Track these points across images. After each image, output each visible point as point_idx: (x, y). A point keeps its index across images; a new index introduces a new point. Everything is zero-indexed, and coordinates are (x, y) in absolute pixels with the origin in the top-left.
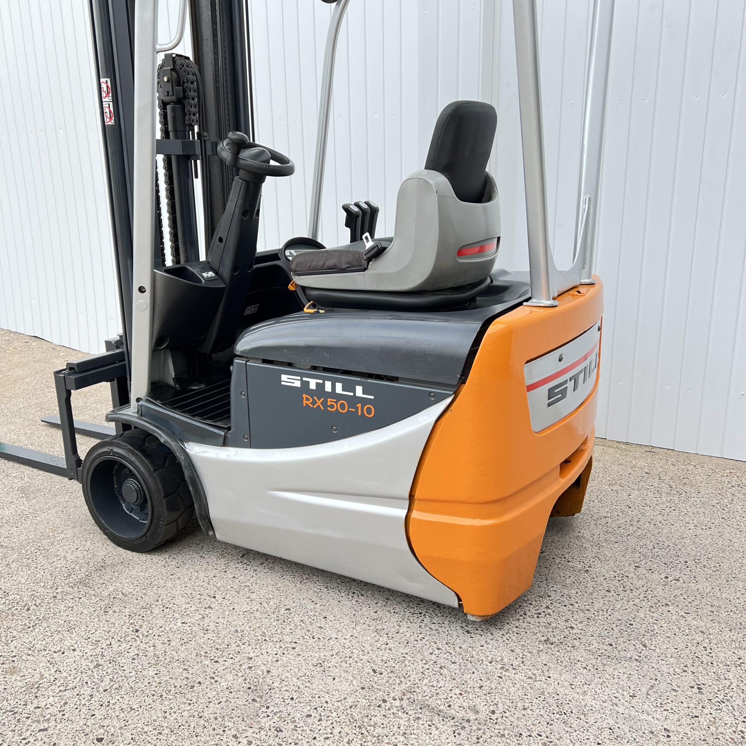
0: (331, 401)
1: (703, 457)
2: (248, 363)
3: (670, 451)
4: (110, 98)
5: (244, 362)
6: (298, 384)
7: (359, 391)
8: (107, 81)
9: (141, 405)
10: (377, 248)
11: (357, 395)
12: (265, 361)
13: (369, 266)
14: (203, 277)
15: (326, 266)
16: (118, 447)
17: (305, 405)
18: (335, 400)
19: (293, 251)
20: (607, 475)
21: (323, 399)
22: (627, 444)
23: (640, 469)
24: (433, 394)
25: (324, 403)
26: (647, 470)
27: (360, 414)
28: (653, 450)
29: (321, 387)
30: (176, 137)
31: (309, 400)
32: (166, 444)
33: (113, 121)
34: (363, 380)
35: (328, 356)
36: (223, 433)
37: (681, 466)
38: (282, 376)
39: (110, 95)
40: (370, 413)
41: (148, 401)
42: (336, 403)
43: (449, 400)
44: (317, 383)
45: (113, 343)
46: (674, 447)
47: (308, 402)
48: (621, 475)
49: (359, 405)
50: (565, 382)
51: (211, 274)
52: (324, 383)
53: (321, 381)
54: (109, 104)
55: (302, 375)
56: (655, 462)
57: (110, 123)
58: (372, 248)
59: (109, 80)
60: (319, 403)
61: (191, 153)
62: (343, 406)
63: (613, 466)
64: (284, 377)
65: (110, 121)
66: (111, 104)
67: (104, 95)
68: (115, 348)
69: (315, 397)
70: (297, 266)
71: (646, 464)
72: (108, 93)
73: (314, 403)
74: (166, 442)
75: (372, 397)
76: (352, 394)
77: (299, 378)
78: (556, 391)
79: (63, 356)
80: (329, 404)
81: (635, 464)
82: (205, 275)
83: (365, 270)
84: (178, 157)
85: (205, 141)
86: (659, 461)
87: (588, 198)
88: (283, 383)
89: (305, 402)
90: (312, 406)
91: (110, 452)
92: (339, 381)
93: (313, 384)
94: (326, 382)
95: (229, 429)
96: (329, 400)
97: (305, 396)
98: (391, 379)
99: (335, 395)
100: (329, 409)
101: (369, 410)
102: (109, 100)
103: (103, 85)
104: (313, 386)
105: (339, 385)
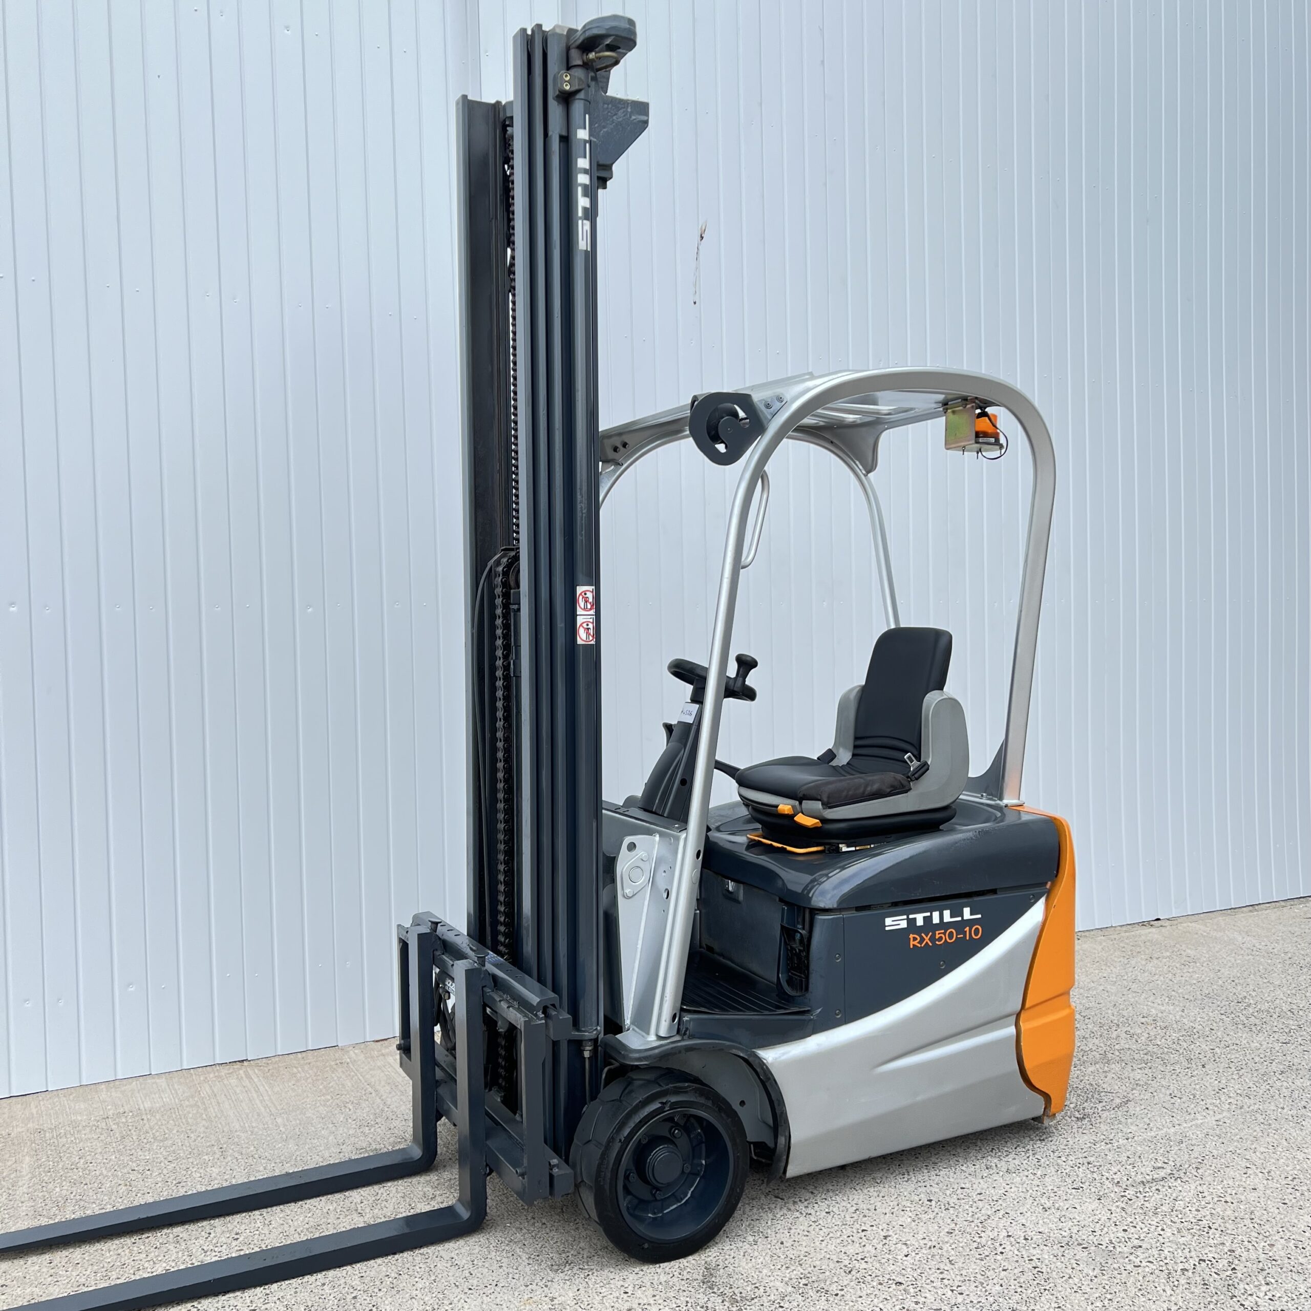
0: (939, 934)
2: (845, 917)
5: (840, 916)
6: (904, 924)
7: (967, 913)
9: (690, 1021)
11: (965, 918)
12: (858, 909)
13: (912, 786)
17: (911, 947)
18: (943, 931)
21: (930, 933)
24: (1031, 896)
25: (932, 939)
27: (968, 938)
29: (928, 920)
34: (970, 900)
40: (976, 934)
42: (944, 934)
43: (1044, 899)
44: (924, 918)
47: (916, 943)
49: (967, 929)
52: (931, 915)
53: (928, 914)
59: (594, 587)
60: (927, 939)
62: (950, 935)
64: (888, 921)
73: (923, 940)
75: (979, 916)
76: (959, 919)
77: (905, 917)
80: (937, 936)
83: (906, 792)
88: (887, 929)
89: (912, 943)
90: (919, 945)
91: (665, 1107)
92: (947, 908)
93: (920, 919)
94: (934, 913)
96: (937, 932)
97: (911, 936)
98: (994, 891)
99: (943, 925)
100: (937, 943)
101: (977, 931)
102: (592, 612)
103: (585, 594)
104: (920, 922)
105: (947, 913)
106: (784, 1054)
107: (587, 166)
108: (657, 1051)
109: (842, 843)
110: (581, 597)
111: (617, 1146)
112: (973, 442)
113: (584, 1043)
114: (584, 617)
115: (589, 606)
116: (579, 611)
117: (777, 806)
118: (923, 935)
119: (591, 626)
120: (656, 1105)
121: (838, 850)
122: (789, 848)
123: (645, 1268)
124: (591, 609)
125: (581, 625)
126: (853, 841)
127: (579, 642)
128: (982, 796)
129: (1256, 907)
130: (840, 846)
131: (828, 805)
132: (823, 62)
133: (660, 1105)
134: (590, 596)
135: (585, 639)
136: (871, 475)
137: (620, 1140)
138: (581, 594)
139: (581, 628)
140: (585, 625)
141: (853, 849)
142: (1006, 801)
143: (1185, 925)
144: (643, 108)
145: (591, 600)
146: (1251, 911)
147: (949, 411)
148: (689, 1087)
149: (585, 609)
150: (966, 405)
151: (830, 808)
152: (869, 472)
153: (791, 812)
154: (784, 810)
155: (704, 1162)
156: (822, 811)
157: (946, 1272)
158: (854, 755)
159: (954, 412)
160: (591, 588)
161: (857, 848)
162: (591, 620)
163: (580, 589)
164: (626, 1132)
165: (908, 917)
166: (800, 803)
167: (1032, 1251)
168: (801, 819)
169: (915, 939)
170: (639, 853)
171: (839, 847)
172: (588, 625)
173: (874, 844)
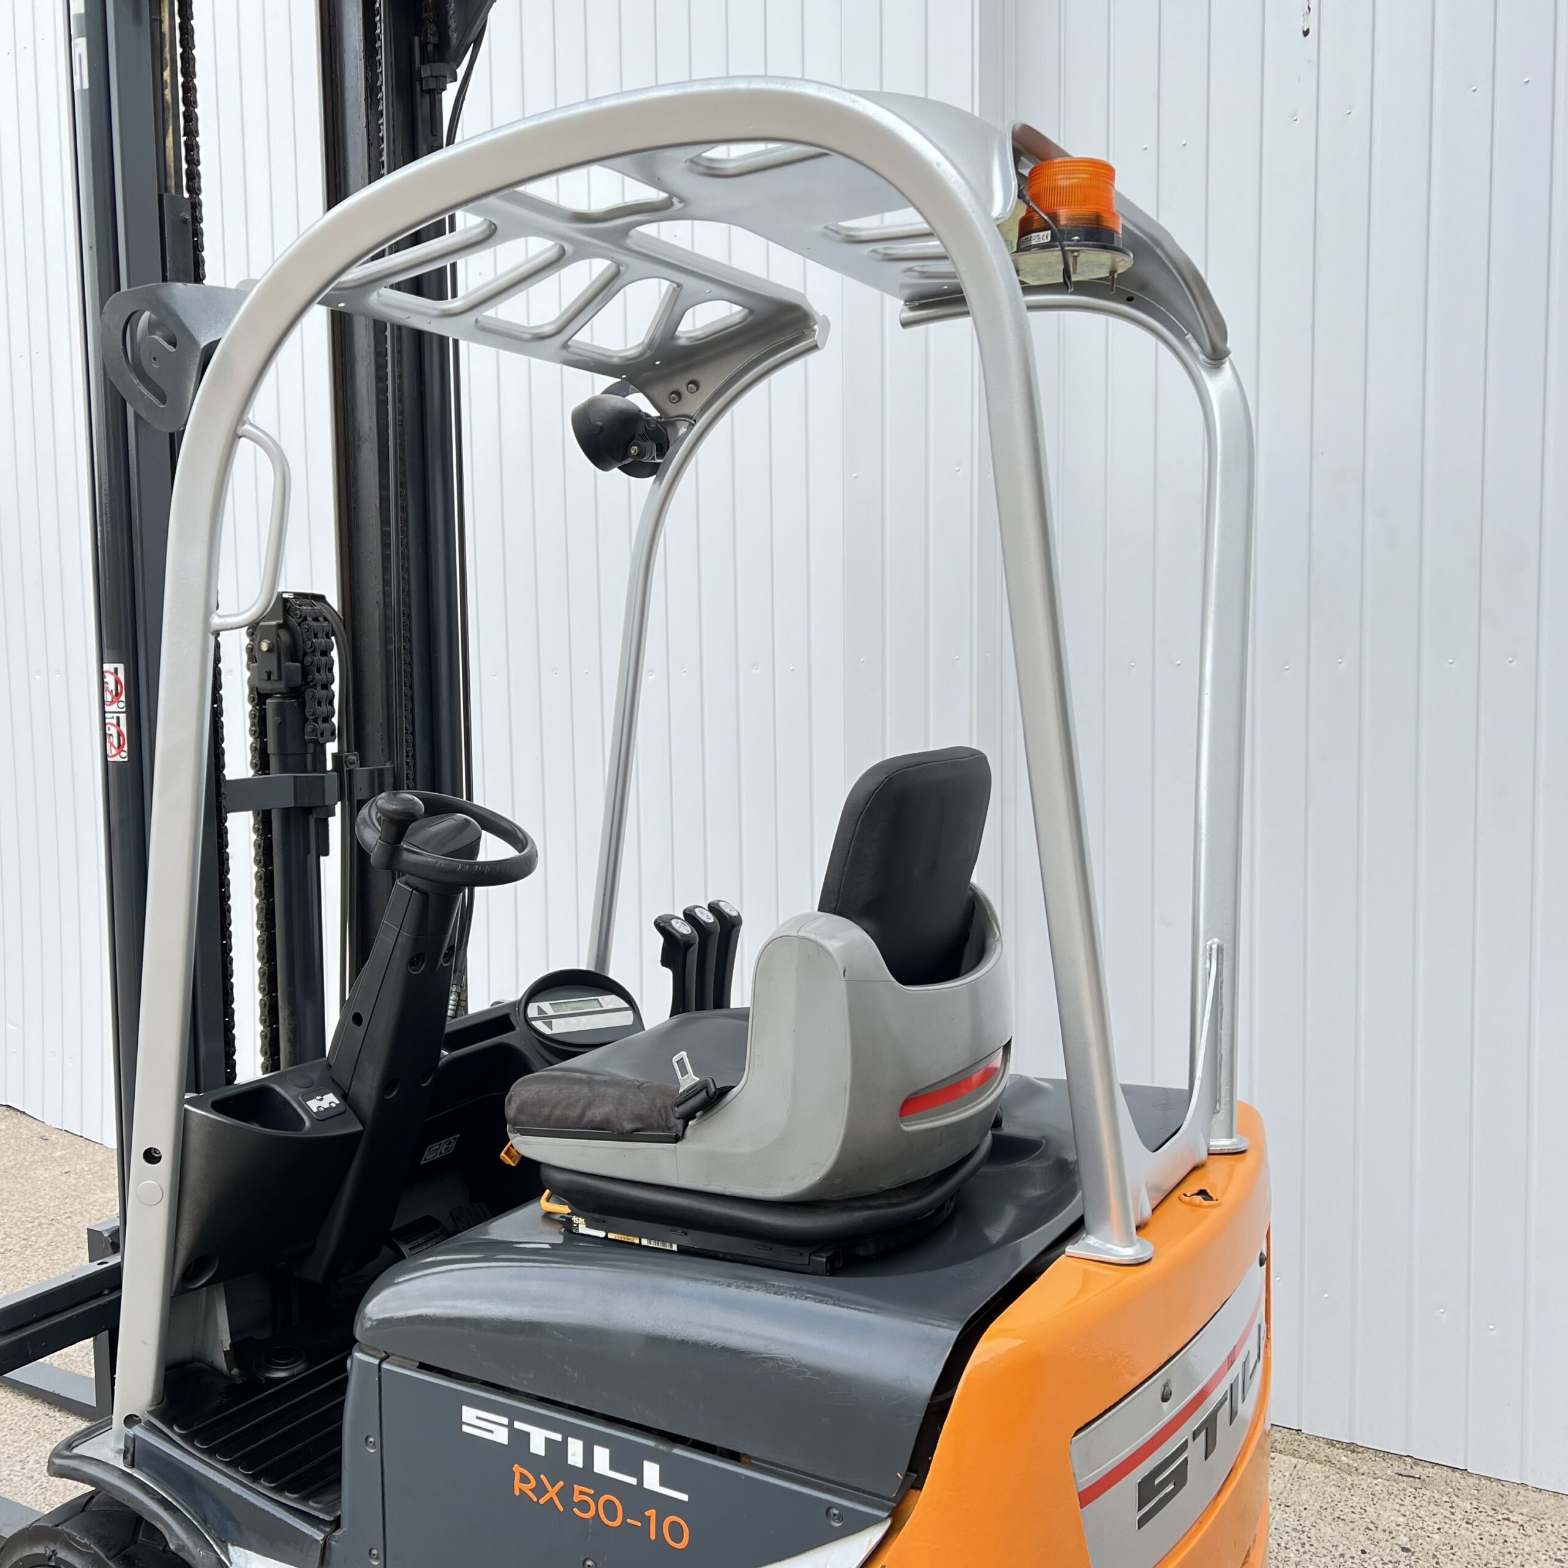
0: (581, 1493)
1: (1538, 1496)
2: (385, 1366)
3: (1457, 1474)
4: (122, 705)
5: (376, 1362)
6: (501, 1436)
7: (651, 1474)
8: (116, 670)
9: (135, 1439)
10: (703, 1094)
11: (646, 1485)
12: (424, 1367)
13: (688, 1132)
14: (307, 1110)
15: (586, 1119)
16: (69, 1547)
17: (517, 1493)
18: (592, 1492)
19: (546, 1006)
20: (1307, 1556)
21: (561, 1483)
22: (1352, 1448)
23: (1387, 1536)
24: (836, 1511)
25: (565, 1495)
26: (1404, 1540)
27: (653, 1537)
28: (1418, 1471)
29: (557, 1450)
30: (284, 769)
31: (529, 1482)
32: (180, 1554)
33: (124, 754)
34: (661, 1447)
35: (576, 1375)
36: (319, 1536)
37: (1489, 1527)
38: (465, 1409)
39: (123, 698)
40: (677, 1538)
41: (151, 1428)
42: (596, 1499)
43: (875, 1535)
44: (547, 1440)
45: (106, 1235)
46: (1466, 1463)
47: (526, 1488)
48: (1342, 1555)
49: (652, 1513)
50: (1184, 1447)
51: (330, 1100)
52: (565, 1442)
53: (558, 1437)
54: (118, 718)
55: (513, 1415)
56: (1422, 1513)
57: (117, 759)
58: (694, 1091)
59: (121, 667)
60: (552, 1492)
61: (315, 803)
62: (610, 1508)
63: (1321, 1525)
64: (469, 1414)
65: (119, 753)
66: (123, 717)
67: (108, 697)
68: (110, 1249)
69: (542, 1476)
71: (1401, 1520)
72: (118, 695)
73: (540, 1490)
74: (183, 1547)
75: (684, 1497)
76: (633, 1481)
77: (505, 1421)
78: (1157, 1482)
79: (61, 1157)
80: (577, 1498)
81: (1374, 1517)
82: (314, 1105)
83: (677, 1139)
84: (286, 812)
85: (350, 772)
86: (1432, 1507)
87: (1215, 947)
88: (465, 1428)
89: (518, 1485)
90: (535, 1498)
91: (50, 1558)
92: (604, 1441)
93: (538, 1440)
94: (570, 1439)
95: (337, 1523)
96: (576, 1488)
97: (517, 1469)
98: (733, 1456)
100: (577, 1511)
101: (676, 1532)
104: (539, 1447)
105: (605, 1454)
109: (578, 1216)
118: (543, 1478)
119: (114, 729)
121: (571, 1228)
126: (601, 1217)
130: (574, 1219)
141: (599, 1233)
156: (511, 1136)
161: (611, 1236)
165: (509, 1423)
169: (525, 1479)
171: (570, 1221)
173: (649, 1239)
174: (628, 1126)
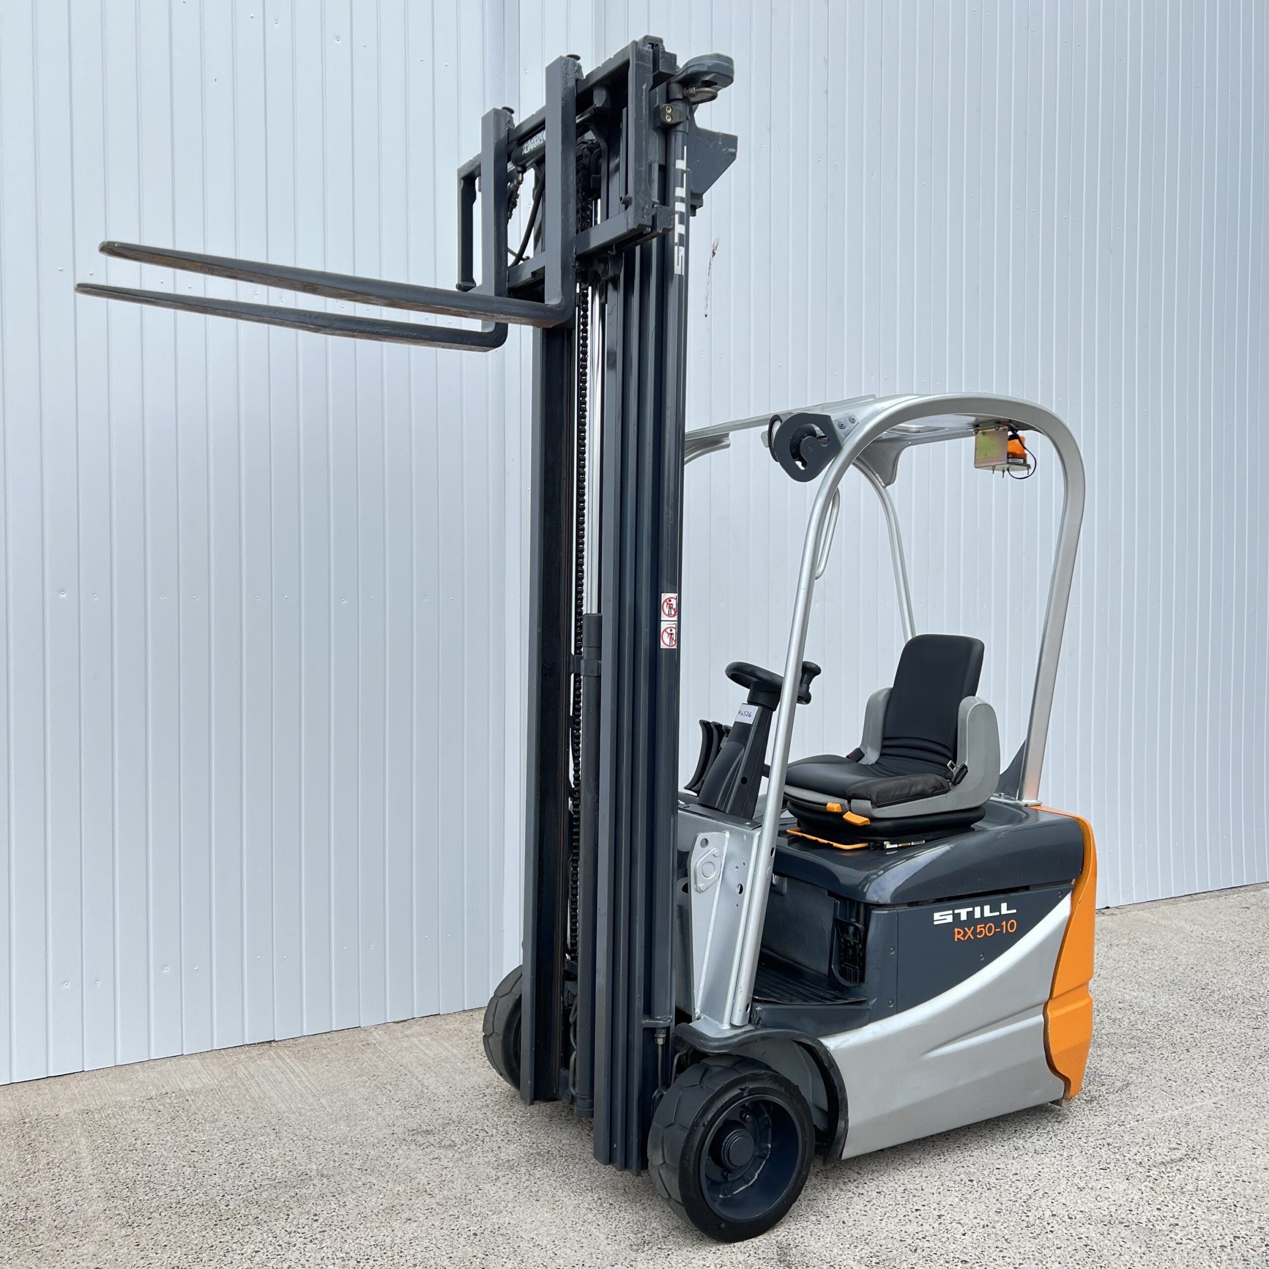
0: (980, 928)
2: (899, 911)
6: (950, 919)
7: (1004, 909)
9: (763, 1011)
11: (1003, 913)
12: (910, 904)
13: (952, 788)
17: (956, 940)
18: (983, 925)
21: (972, 927)
24: (1059, 892)
25: (974, 933)
27: (1004, 932)
29: (970, 915)
34: (1007, 896)
40: (1012, 928)
42: (984, 927)
43: (1069, 896)
44: (968, 912)
47: (959, 936)
49: (1004, 923)
52: (973, 910)
53: (971, 909)
60: (969, 933)
62: (989, 929)
64: (937, 916)
70: (877, 797)
73: (965, 934)
75: (1015, 911)
76: (997, 914)
77: (951, 912)
80: (978, 931)
88: (935, 923)
89: (956, 936)
91: (743, 1093)
92: (987, 903)
93: (963, 913)
94: (976, 908)
96: (978, 926)
97: (956, 930)
98: (1027, 888)
99: (983, 920)
100: (978, 936)
101: (1012, 925)
102: (675, 618)
103: (670, 601)
104: (964, 917)
105: (987, 908)
106: (844, 1042)
107: (684, 195)
108: (736, 1040)
109: (886, 841)
110: (666, 604)
111: (701, 1130)
112: (1005, 462)
113: (658, 1031)
114: (667, 623)
115: (673, 613)
116: (663, 617)
117: (826, 805)
118: (966, 929)
119: (674, 631)
120: (736, 1092)
121: (882, 847)
122: (835, 844)
123: (721, 1247)
124: (674, 615)
125: (665, 630)
126: (896, 838)
127: (663, 646)
128: (1000, 795)
129: (1194, 897)
130: (885, 843)
131: (876, 804)
132: (827, 91)
133: (739, 1091)
134: (674, 602)
135: (668, 644)
136: (888, 488)
137: (704, 1125)
138: (666, 601)
139: (665, 633)
140: (668, 630)
141: (896, 846)
142: (1025, 801)
143: (1133, 913)
144: (731, 141)
145: (674, 606)
146: (1190, 901)
147: (980, 432)
148: (765, 1074)
149: (669, 615)
150: (999, 427)
151: (879, 807)
152: (887, 484)
153: (840, 810)
154: (833, 808)
155: (770, 1146)
156: (871, 810)
157: (1005, 1251)
158: (882, 755)
159: (984, 433)
160: (675, 595)
161: (900, 845)
162: (674, 626)
163: (665, 596)
164: (709, 1116)
165: (953, 912)
166: (849, 802)
167: (1078, 1229)
168: (849, 817)
169: (959, 933)
170: (712, 849)
171: (883, 844)
172: (671, 630)
173: (914, 841)
174: (931, 791)
